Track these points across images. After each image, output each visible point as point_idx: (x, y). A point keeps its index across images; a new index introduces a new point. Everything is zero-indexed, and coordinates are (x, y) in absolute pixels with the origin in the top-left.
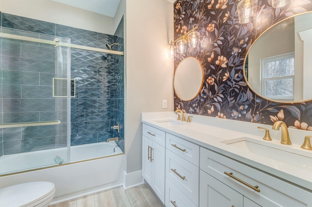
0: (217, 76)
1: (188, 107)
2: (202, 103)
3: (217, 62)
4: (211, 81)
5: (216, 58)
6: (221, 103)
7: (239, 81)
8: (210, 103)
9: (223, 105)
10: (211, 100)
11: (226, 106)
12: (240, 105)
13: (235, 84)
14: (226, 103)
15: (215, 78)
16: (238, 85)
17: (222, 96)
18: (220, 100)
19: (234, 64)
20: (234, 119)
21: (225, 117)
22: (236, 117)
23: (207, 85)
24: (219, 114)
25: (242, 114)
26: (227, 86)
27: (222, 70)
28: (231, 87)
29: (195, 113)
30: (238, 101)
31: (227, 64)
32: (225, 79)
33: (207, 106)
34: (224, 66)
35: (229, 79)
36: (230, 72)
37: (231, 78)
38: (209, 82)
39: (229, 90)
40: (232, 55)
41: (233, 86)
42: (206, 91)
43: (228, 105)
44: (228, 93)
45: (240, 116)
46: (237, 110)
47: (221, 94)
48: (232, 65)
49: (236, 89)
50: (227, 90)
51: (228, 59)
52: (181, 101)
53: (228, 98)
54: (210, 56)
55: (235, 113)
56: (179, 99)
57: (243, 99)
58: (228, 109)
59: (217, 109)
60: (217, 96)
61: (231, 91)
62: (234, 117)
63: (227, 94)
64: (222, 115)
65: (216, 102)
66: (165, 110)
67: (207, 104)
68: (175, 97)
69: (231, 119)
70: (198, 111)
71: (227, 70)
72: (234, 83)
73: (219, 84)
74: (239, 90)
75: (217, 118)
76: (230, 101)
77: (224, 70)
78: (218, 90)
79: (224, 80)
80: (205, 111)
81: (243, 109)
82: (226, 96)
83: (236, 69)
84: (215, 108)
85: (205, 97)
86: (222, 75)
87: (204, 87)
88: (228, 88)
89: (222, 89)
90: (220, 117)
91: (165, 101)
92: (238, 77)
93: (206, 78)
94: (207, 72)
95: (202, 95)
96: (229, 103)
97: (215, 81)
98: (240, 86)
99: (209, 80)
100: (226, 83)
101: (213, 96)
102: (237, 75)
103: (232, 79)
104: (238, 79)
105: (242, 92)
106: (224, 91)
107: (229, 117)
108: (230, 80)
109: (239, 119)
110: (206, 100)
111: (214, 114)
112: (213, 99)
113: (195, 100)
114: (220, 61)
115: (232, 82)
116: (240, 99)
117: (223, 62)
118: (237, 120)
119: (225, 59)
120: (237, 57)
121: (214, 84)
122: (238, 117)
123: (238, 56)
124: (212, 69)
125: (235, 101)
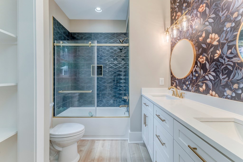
0: (209, 54)
1: (182, 85)
2: (195, 81)
3: (209, 41)
4: (202, 59)
5: (207, 37)
6: (212, 81)
7: (232, 58)
8: (201, 81)
9: (215, 84)
10: (202, 78)
11: (218, 84)
12: (233, 83)
13: (228, 61)
14: (218, 81)
15: (206, 57)
16: (232, 61)
17: (214, 74)
18: (212, 78)
19: (227, 40)
20: (227, 98)
21: (217, 95)
22: (229, 97)
23: (199, 64)
24: (211, 92)
25: (236, 93)
26: (219, 64)
27: (213, 47)
28: (223, 65)
29: (188, 90)
30: (232, 79)
31: (219, 41)
32: (216, 56)
33: (199, 84)
34: (215, 43)
35: (221, 56)
36: (222, 49)
37: (224, 54)
38: (201, 61)
39: (221, 68)
40: (224, 31)
41: (225, 63)
42: (198, 69)
43: (221, 83)
44: (220, 71)
45: (234, 95)
46: (231, 89)
47: (213, 71)
48: (225, 41)
49: (229, 67)
50: (218, 68)
51: (219, 36)
52: (176, 79)
53: (221, 76)
54: (201, 36)
55: (228, 92)
56: (175, 77)
57: (237, 77)
58: (221, 88)
59: (209, 87)
60: (208, 74)
61: (223, 68)
62: (227, 96)
63: (218, 71)
64: (214, 93)
65: (208, 80)
66: (162, 86)
67: (199, 82)
68: (172, 76)
69: (223, 98)
70: (190, 88)
71: (219, 47)
72: (227, 59)
73: (210, 63)
74: (233, 67)
75: (208, 96)
76: (223, 79)
77: (216, 47)
78: (210, 68)
79: (215, 58)
80: (197, 89)
81: (237, 88)
82: (218, 74)
83: (229, 45)
84: (207, 85)
85: (197, 75)
86: (214, 52)
87: (196, 66)
88: (220, 65)
89: (213, 67)
90: (212, 95)
91: (162, 79)
92: (231, 53)
93: (197, 57)
94: (198, 51)
95: (194, 73)
96: (221, 80)
97: (207, 59)
98: (234, 63)
99: (201, 58)
100: (217, 60)
101: (204, 74)
102: (230, 51)
103: (225, 56)
104: (231, 56)
105: (236, 69)
106: (216, 69)
107: (221, 95)
108: (222, 58)
109: (232, 98)
110: (197, 78)
111: (206, 92)
112: (204, 77)
113: (188, 78)
114: (211, 39)
115: (224, 60)
116: (234, 77)
117: (215, 39)
118: (231, 99)
119: (217, 36)
120: (229, 32)
121: (205, 62)
122: (231, 96)
123: (231, 31)
124: (203, 48)
125: (228, 80)
